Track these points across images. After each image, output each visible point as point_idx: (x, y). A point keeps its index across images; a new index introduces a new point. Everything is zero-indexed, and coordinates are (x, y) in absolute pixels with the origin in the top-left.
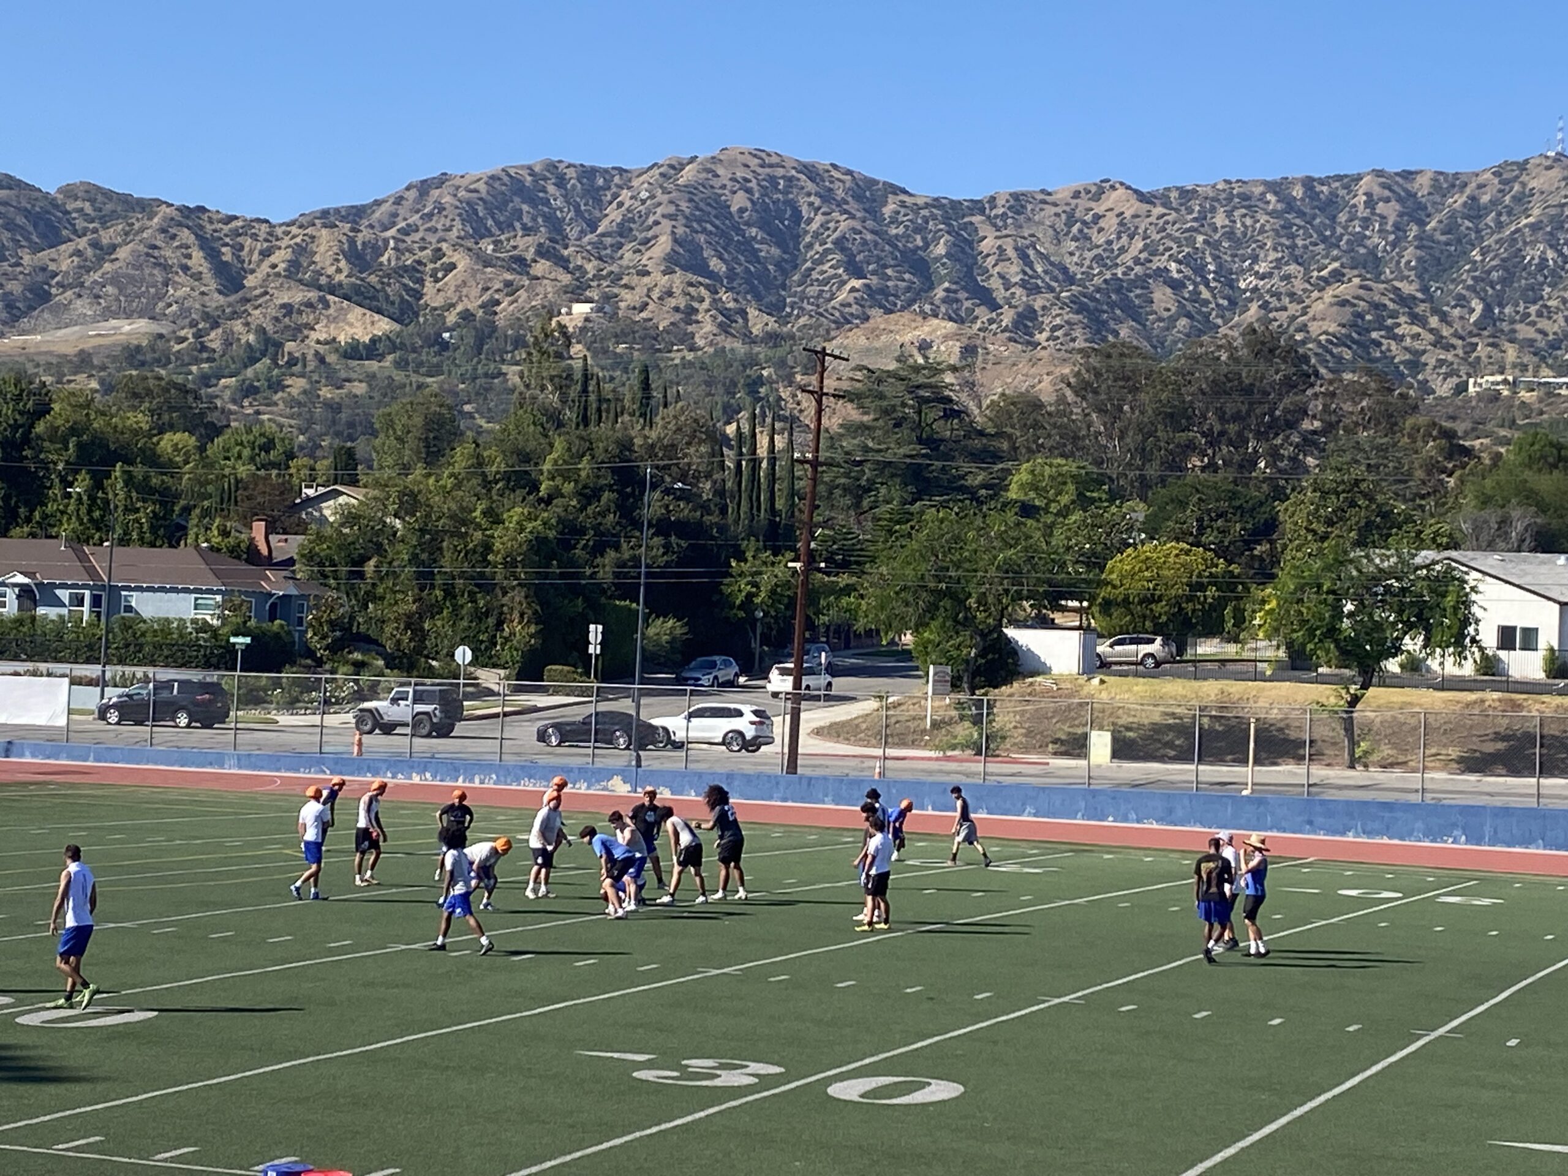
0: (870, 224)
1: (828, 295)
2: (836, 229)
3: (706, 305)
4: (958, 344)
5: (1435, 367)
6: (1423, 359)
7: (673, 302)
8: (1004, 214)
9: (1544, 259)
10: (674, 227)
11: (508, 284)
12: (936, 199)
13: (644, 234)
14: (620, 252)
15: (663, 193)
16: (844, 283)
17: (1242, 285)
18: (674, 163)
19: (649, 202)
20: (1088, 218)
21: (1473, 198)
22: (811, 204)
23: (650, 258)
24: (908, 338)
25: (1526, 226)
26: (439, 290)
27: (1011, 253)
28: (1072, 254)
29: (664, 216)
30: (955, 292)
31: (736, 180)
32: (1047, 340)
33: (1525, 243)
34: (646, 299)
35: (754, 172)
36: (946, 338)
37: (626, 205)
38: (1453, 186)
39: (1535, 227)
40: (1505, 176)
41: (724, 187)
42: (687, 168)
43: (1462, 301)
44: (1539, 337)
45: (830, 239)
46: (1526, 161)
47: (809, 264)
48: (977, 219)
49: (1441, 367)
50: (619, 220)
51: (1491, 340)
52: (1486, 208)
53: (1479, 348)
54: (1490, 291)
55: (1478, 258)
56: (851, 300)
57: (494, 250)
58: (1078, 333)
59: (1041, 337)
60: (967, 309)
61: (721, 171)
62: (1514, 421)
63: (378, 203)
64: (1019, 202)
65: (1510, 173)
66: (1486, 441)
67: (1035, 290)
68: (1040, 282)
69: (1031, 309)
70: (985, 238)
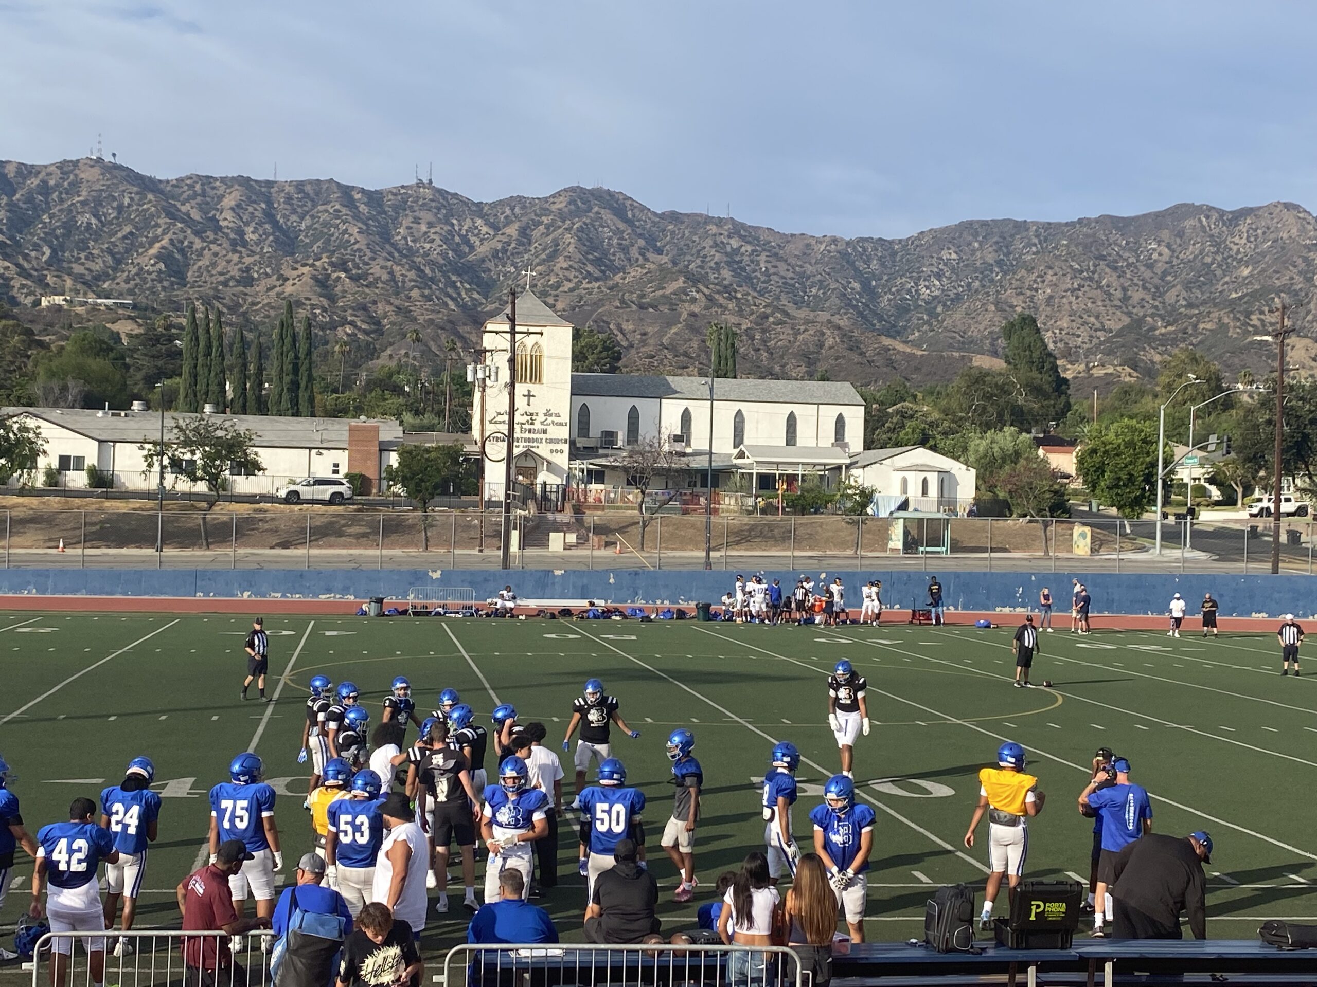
5: (19, 289)
6: (12, 283)
9: (89, 224)
21: (43, 181)
25: (78, 202)
33: (78, 213)
38: (31, 172)
39: (84, 203)
40: (65, 169)
43: (37, 248)
44: (87, 272)
46: (78, 161)
49: (23, 289)
51: (55, 273)
52: (52, 188)
53: (48, 278)
54: (55, 242)
55: (48, 220)
62: (71, 326)
65: (67, 167)
66: (53, 337)
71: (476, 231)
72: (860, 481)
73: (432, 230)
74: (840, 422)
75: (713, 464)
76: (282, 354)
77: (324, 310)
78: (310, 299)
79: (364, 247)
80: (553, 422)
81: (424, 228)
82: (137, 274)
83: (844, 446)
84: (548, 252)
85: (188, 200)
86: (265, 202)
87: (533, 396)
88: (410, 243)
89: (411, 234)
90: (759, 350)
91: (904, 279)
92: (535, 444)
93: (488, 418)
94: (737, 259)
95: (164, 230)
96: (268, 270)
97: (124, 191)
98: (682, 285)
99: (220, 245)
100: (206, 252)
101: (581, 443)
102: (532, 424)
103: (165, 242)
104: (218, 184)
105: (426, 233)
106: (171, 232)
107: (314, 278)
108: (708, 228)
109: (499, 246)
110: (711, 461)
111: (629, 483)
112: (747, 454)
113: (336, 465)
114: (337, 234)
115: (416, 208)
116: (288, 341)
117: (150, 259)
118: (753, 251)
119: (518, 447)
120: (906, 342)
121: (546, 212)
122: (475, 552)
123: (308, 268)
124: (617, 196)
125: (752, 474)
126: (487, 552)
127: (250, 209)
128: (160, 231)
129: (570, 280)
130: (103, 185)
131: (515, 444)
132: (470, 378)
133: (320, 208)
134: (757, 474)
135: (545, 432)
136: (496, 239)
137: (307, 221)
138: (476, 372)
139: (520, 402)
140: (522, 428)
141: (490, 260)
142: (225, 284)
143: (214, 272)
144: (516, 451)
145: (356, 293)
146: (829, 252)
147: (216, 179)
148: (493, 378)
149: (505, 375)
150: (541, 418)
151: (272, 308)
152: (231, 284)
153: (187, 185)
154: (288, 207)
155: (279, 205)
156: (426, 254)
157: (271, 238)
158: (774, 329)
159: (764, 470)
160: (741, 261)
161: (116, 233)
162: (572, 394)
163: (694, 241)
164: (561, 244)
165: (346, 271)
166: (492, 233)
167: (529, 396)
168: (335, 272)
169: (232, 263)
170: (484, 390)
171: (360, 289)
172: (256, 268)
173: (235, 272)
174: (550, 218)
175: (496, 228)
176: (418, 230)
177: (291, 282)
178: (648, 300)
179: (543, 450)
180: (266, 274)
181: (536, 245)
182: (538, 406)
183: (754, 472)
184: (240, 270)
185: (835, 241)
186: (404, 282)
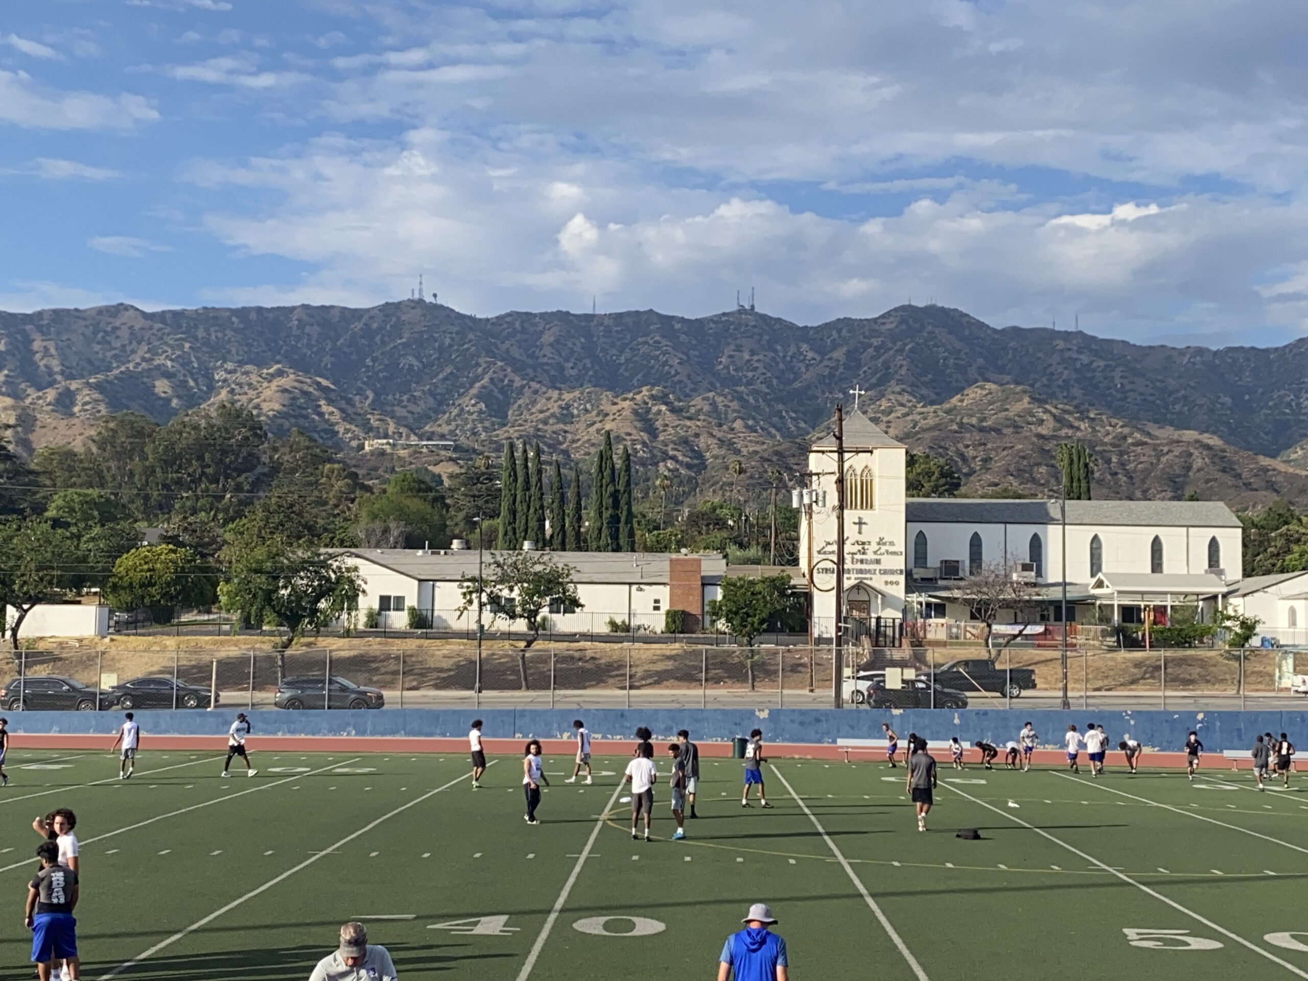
5: (344, 433)
6: (337, 428)
9: (411, 365)
17: (217, 377)
20: (109, 329)
21: (366, 324)
25: (400, 344)
27: (53, 351)
30: (12, 377)
33: (401, 356)
36: (5, 408)
38: (354, 317)
39: (404, 345)
40: (387, 312)
43: (360, 392)
44: (409, 415)
46: (400, 303)
49: (347, 433)
51: (378, 417)
52: (375, 332)
53: (372, 421)
54: (379, 386)
55: (371, 364)
58: (102, 407)
59: (76, 409)
62: (394, 469)
64: (59, 316)
65: (390, 310)
66: (376, 481)
67: (71, 377)
68: (74, 372)
69: (68, 390)
70: (34, 340)
71: (802, 357)
72: (1240, 611)
73: (755, 358)
74: (1214, 545)
75: (1068, 595)
76: (601, 486)
77: (644, 444)
78: (630, 434)
79: (685, 379)
80: (887, 552)
81: (747, 356)
82: (457, 415)
83: (1220, 573)
84: (878, 375)
85: (507, 338)
86: (583, 336)
87: (865, 523)
88: (732, 372)
89: (733, 363)
90: (1116, 474)
91: (1282, 392)
92: (868, 576)
93: (815, 548)
94: (1089, 375)
95: (484, 369)
96: (588, 406)
97: (444, 332)
98: (1026, 406)
99: (539, 382)
100: (526, 389)
101: (918, 573)
102: (864, 553)
103: (485, 381)
104: (537, 319)
105: (749, 361)
106: (491, 371)
107: (635, 412)
108: (1055, 343)
109: (826, 373)
110: (1065, 592)
111: (973, 617)
112: (1106, 582)
113: (657, 601)
114: (657, 367)
115: (739, 336)
116: (607, 473)
117: (471, 399)
118: (1107, 366)
119: (849, 579)
120: (1288, 462)
121: (875, 333)
122: (806, 692)
123: (628, 402)
124: (952, 313)
125: (1112, 606)
126: (818, 692)
127: (570, 345)
128: (480, 370)
129: (903, 405)
130: (425, 326)
131: (846, 576)
132: (795, 505)
133: (640, 340)
134: (1119, 605)
135: (878, 562)
136: (822, 365)
137: (627, 354)
138: (801, 496)
139: (850, 531)
140: (853, 558)
141: (816, 387)
142: (545, 422)
143: (534, 410)
144: (847, 584)
145: (677, 426)
146: (1194, 364)
147: (535, 315)
148: (820, 503)
149: (833, 499)
150: (874, 547)
151: (593, 445)
152: (551, 421)
153: (507, 322)
154: (608, 340)
155: (598, 339)
156: (750, 383)
157: (591, 373)
158: (1134, 451)
159: (1126, 602)
160: (1093, 377)
161: (438, 374)
162: (907, 521)
163: (1039, 358)
164: (892, 365)
165: (666, 404)
166: (818, 358)
167: (860, 523)
168: (655, 405)
169: (552, 400)
170: (811, 517)
171: (681, 422)
172: (576, 405)
173: (555, 409)
174: (880, 339)
175: (822, 352)
176: (742, 358)
177: (611, 417)
178: (989, 423)
179: (877, 582)
180: (586, 410)
181: (865, 368)
182: (870, 534)
183: (1116, 603)
184: (560, 407)
185: (1200, 351)
186: (726, 413)
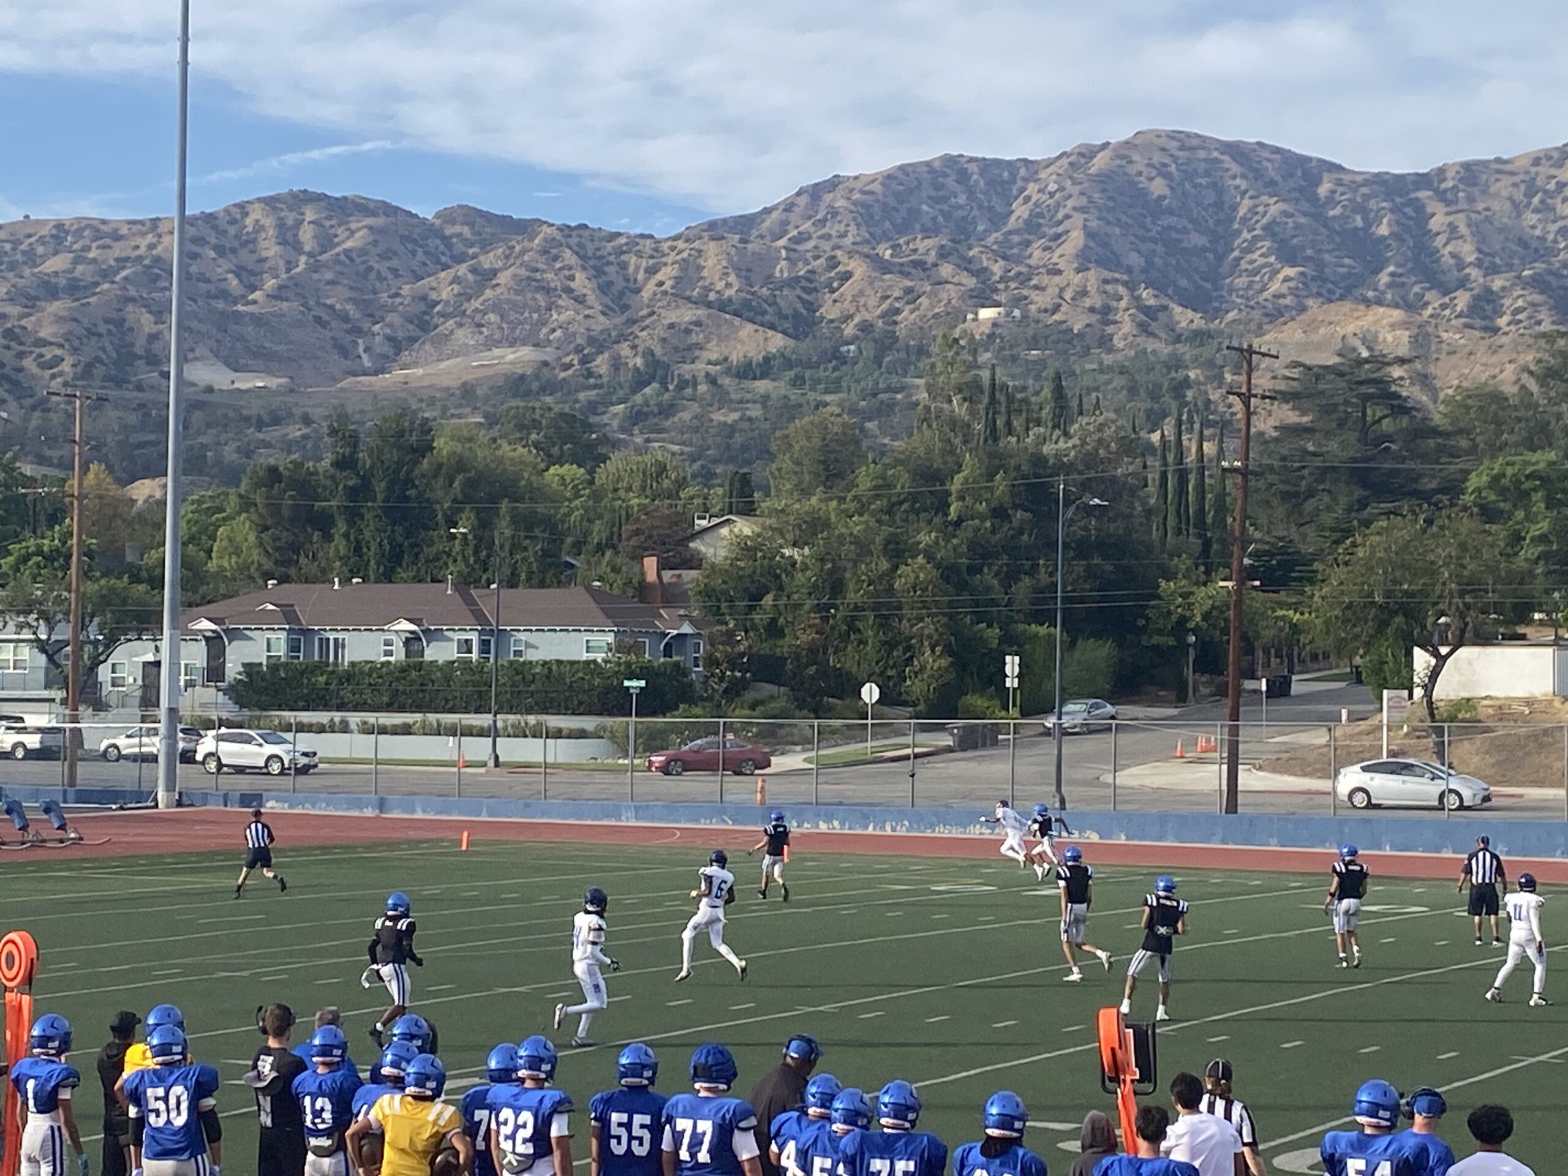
0: (1305, 206)
1: (1258, 287)
2: (1265, 213)
3: (1123, 304)
4: (1407, 333)
7: (1088, 302)
8: (1454, 187)
10: (1086, 220)
11: (908, 291)
12: (1378, 174)
13: (1054, 230)
14: (1030, 250)
15: (1074, 184)
16: (1278, 272)
18: (1083, 150)
19: (1058, 195)
20: (1551, 186)
22: (1237, 187)
23: (1061, 256)
24: (1350, 329)
26: (835, 301)
27: (1463, 229)
28: (1533, 227)
29: (1074, 209)
30: (1400, 275)
31: (1153, 166)
32: (1509, 324)
34: (1059, 301)
35: (1172, 156)
36: (1393, 327)
37: (1034, 199)
41: (1140, 174)
42: (1099, 156)
45: (1258, 226)
47: (1236, 253)
48: (1423, 194)
50: (1026, 216)
56: (1284, 290)
57: (892, 255)
58: (1544, 315)
59: (1502, 322)
60: (1416, 294)
61: (1136, 157)
63: (767, 211)
64: (1471, 172)
67: (1493, 270)
68: (1498, 261)
69: (1489, 290)
70: (1433, 215)
